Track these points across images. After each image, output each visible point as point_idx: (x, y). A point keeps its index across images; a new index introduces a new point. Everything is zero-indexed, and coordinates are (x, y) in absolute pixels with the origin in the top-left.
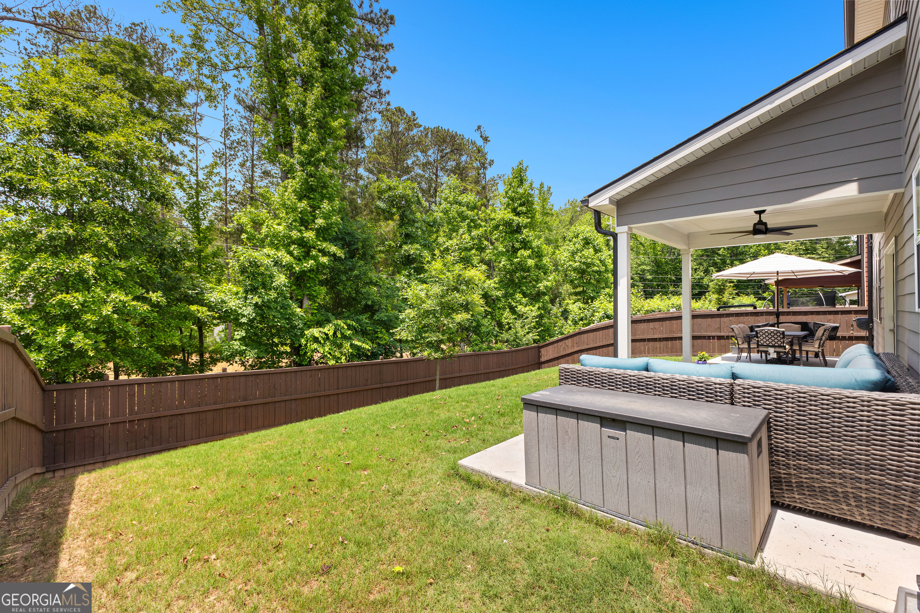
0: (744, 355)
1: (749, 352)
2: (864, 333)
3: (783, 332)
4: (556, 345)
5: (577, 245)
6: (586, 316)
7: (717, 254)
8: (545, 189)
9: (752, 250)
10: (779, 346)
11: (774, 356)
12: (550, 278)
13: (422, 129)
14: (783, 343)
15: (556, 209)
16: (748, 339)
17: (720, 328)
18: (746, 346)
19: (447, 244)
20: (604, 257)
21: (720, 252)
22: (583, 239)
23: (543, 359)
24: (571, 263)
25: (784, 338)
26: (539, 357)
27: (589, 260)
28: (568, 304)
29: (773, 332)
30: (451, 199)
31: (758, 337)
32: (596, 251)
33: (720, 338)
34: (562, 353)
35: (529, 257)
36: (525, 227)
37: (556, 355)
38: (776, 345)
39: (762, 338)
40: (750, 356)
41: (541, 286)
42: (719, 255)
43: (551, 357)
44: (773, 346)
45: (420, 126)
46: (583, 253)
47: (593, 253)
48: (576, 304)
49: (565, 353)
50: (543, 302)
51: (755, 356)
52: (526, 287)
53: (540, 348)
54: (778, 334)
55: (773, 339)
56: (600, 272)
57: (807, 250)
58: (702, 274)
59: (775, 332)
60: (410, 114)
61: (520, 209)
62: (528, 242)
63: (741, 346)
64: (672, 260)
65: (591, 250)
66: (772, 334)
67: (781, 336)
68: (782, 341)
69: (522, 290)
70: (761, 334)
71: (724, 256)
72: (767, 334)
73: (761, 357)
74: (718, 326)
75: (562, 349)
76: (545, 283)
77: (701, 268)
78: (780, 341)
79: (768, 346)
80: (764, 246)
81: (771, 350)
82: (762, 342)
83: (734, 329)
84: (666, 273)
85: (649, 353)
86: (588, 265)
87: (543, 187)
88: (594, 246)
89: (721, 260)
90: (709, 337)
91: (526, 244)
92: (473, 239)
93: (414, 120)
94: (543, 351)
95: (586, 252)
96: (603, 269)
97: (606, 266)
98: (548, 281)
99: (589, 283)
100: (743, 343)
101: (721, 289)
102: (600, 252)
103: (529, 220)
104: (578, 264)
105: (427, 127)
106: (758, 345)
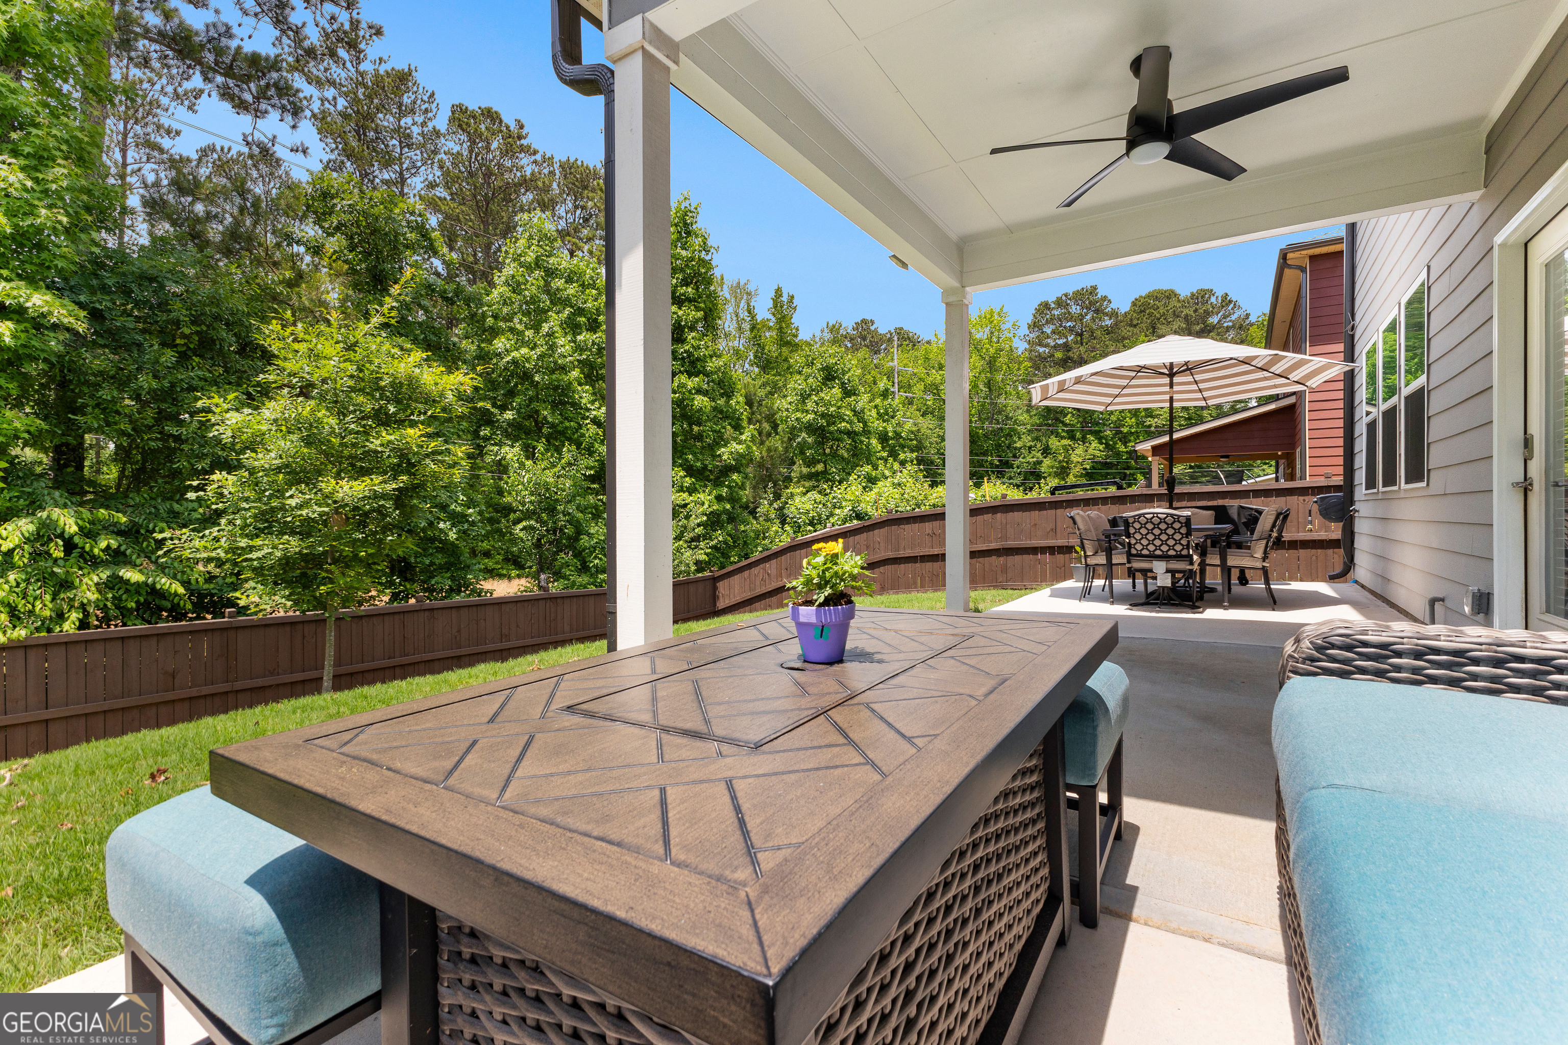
0: (1099, 583)
1: (1110, 577)
2: (1335, 531)
3: (1188, 519)
4: (746, 573)
5: (810, 380)
6: (820, 515)
7: (1063, 422)
8: (785, 298)
9: (1113, 418)
10: (1179, 557)
11: (1165, 581)
12: (743, 437)
13: (538, 157)
14: (1188, 546)
15: (804, 335)
16: (1107, 546)
17: (1054, 530)
18: (1101, 559)
19: (515, 354)
20: (860, 404)
21: (1067, 419)
22: (823, 369)
23: (721, 605)
24: (799, 415)
25: (1188, 534)
26: (715, 598)
27: (832, 409)
28: (792, 495)
29: (1163, 521)
30: (529, 259)
31: (1128, 535)
32: (848, 393)
33: (1052, 550)
34: (759, 591)
35: (699, 391)
36: (692, 328)
37: (748, 595)
38: (1172, 553)
39: (1138, 536)
40: (1111, 586)
41: (726, 453)
42: (1066, 425)
43: (738, 599)
44: (1165, 557)
45: (535, 152)
46: (822, 395)
47: (840, 395)
48: (809, 494)
49: (764, 590)
50: (729, 487)
51: (1122, 584)
52: (694, 454)
53: (715, 580)
54: (1177, 525)
55: (1164, 537)
56: (856, 433)
57: (1190, 419)
58: (1039, 454)
59: (1169, 520)
60: (513, 126)
61: (682, 290)
62: (698, 359)
63: (1091, 561)
64: (995, 433)
65: (837, 391)
66: (1163, 526)
67: (1184, 530)
68: (1184, 542)
69: (686, 460)
70: (1137, 525)
71: (1073, 426)
72: (1150, 526)
73: (1134, 586)
74: (1052, 526)
75: (758, 583)
76: (735, 447)
77: (1039, 445)
78: (1178, 542)
79: (1152, 557)
80: (1130, 411)
81: (1159, 567)
82: (1139, 547)
83: (1078, 519)
84: (985, 454)
85: (922, 586)
86: (831, 419)
87: (781, 296)
88: (843, 383)
89: (1067, 432)
90: (1034, 550)
91: (693, 363)
92: (579, 349)
93: (520, 138)
94: (721, 585)
95: (826, 395)
96: (859, 427)
97: (865, 423)
98: (740, 443)
99: (834, 455)
100: (1095, 553)
101: (1063, 467)
102: (855, 394)
103: (700, 314)
104: (811, 416)
105: (548, 155)
106: (1129, 555)
